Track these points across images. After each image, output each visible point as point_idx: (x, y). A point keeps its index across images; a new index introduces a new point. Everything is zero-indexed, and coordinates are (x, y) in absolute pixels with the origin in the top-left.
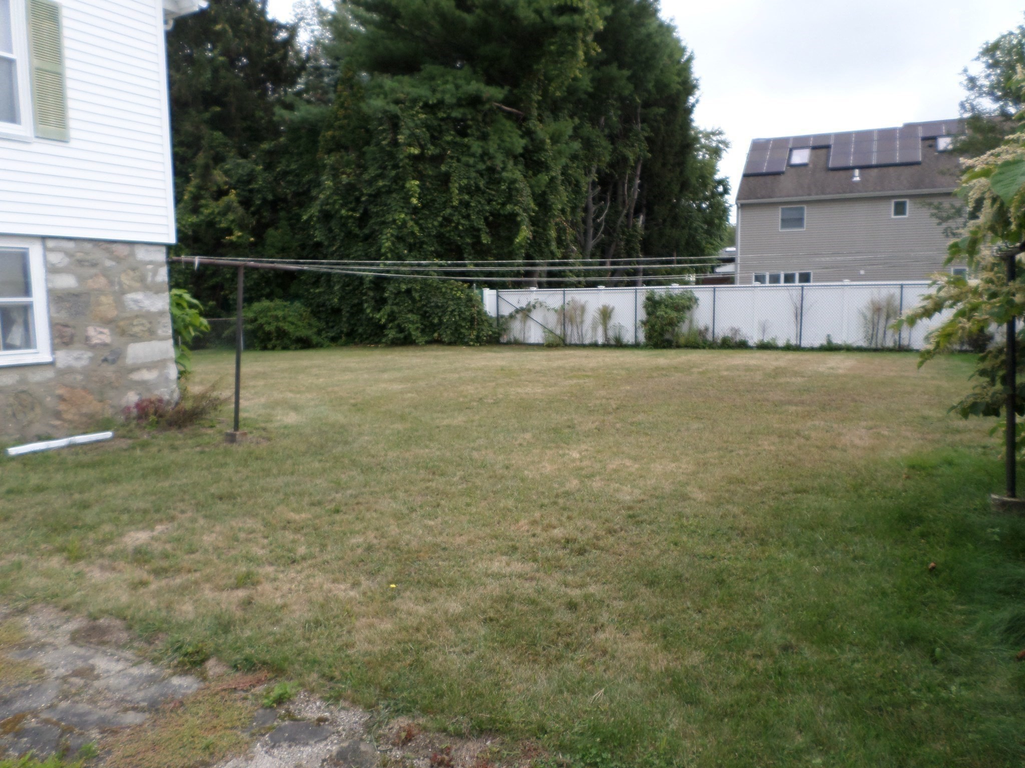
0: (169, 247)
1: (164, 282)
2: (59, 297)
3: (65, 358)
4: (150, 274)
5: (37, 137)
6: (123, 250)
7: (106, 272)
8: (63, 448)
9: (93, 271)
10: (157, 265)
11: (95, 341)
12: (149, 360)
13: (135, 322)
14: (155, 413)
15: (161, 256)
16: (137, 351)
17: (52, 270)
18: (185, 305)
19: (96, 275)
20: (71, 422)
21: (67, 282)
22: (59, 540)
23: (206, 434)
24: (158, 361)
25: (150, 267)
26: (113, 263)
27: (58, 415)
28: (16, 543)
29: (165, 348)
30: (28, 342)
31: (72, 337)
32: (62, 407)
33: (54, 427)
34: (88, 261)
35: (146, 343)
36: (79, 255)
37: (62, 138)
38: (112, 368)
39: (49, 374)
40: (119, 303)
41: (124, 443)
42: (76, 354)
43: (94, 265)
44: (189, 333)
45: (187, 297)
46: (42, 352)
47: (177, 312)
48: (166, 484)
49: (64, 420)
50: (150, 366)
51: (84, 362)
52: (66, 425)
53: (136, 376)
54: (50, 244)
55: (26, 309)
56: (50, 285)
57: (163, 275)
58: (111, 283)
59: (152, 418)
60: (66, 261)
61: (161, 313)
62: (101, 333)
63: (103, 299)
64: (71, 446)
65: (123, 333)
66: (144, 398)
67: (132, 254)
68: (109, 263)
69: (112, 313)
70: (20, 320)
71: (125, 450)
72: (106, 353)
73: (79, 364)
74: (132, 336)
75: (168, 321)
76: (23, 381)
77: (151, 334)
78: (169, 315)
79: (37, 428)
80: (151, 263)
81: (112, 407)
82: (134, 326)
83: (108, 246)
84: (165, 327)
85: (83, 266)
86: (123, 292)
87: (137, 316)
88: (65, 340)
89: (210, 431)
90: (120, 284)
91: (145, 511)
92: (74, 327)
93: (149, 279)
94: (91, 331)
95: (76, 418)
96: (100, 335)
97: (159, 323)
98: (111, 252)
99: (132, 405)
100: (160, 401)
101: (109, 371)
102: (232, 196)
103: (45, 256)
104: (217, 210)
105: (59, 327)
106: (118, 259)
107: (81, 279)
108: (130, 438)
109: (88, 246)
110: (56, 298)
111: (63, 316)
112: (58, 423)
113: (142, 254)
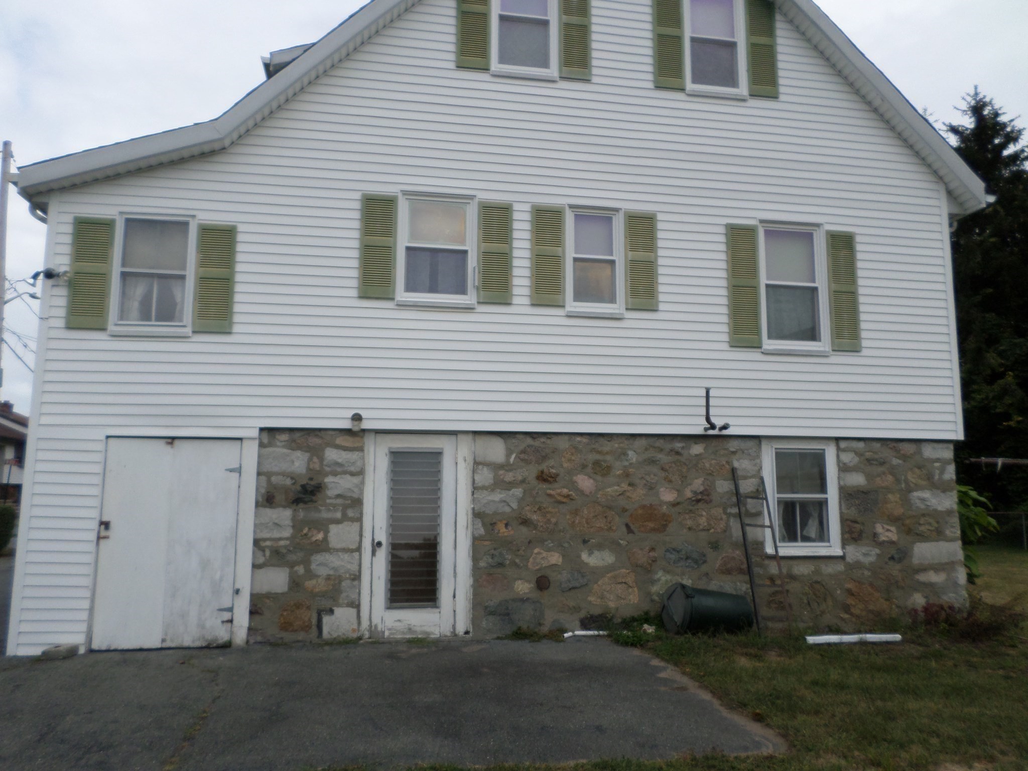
0: (957, 445)
1: (952, 480)
2: (850, 495)
3: (854, 553)
4: (937, 472)
5: (833, 350)
6: (910, 449)
7: (893, 471)
8: (855, 644)
9: (881, 469)
10: (945, 462)
11: (883, 538)
12: (936, 561)
13: (922, 522)
14: (946, 621)
15: (948, 453)
16: (924, 551)
17: (843, 468)
18: (970, 502)
19: (884, 473)
20: (858, 617)
21: (857, 480)
22: (872, 752)
23: (1008, 655)
24: (947, 564)
25: (937, 465)
26: (900, 462)
27: (847, 608)
28: (831, 742)
29: (953, 549)
30: (823, 536)
31: (861, 533)
32: (850, 601)
33: (842, 619)
34: (876, 460)
35: (934, 544)
36: (868, 455)
37: (855, 349)
38: (898, 566)
39: (840, 567)
40: (906, 501)
41: (915, 650)
42: (864, 549)
43: (882, 464)
44: (975, 532)
45: (973, 494)
46: (833, 547)
47: (963, 511)
48: (974, 711)
49: (852, 614)
50: (937, 568)
51: (872, 559)
52: (854, 619)
53: (922, 577)
54: (843, 444)
55: (822, 505)
56: (842, 483)
57: (950, 472)
58: (898, 481)
59: (943, 625)
60: (857, 459)
61: (949, 512)
62: (888, 530)
63: (890, 496)
64: (863, 643)
65: (909, 531)
66: (931, 602)
67: (919, 452)
68: (896, 461)
69: (899, 511)
70: (816, 515)
71: (919, 658)
72: (893, 551)
73: (867, 560)
74: (917, 534)
75: (955, 521)
76: (817, 572)
77: (939, 534)
78: (957, 515)
79: (828, 619)
80: (938, 460)
81: (898, 607)
82: (920, 524)
83: (895, 445)
84: (953, 527)
85: (871, 464)
86: (910, 490)
87: (924, 515)
88: (853, 536)
89: (1011, 652)
90: (907, 481)
91: (957, 741)
92: (863, 524)
93: (937, 477)
94: (879, 529)
95: (864, 613)
96: (887, 533)
97: (947, 523)
98: (897, 451)
99: (919, 608)
100: (951, 608)
101: (895, 569)
102: (1010, 378)
103: (838, 456)
104: (991, 395)
105: (849, 522)
106: (905, 458)
107: (869, 477)
108: (920, 644)
109: (877, 445)
110: (846, 494)
111: (852, 513)
112: (846, 616)
113: (928, 452)
